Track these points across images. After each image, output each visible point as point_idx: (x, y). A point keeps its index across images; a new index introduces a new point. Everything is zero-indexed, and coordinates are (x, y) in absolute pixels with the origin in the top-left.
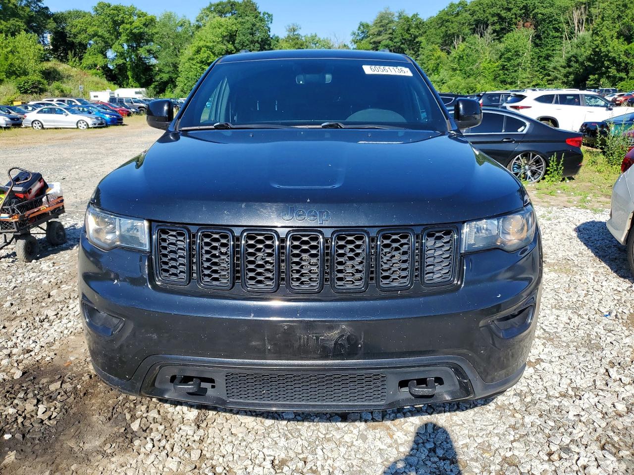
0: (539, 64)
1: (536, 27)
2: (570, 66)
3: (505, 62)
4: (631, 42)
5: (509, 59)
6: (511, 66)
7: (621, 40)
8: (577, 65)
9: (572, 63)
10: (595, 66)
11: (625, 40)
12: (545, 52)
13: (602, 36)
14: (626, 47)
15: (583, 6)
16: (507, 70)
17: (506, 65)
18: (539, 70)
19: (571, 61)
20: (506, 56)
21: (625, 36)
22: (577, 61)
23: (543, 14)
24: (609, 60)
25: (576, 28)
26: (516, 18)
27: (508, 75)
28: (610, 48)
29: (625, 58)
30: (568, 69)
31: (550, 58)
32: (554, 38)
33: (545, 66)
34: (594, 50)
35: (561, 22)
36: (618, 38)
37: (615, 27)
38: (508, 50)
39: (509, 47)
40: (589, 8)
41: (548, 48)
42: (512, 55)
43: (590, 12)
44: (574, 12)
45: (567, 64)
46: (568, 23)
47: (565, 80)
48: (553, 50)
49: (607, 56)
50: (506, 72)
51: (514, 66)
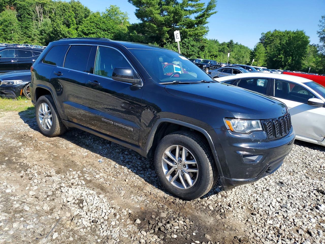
0: (23, 31)
1: (17, 11)
2: (42, 35)
3: (5, 27)
4: (70, 28)
5: (7, 26)
6: (8, 30)
7: (65, 26)
8: (45, 35)
9: (43, 33)
10: (55, 36)
11: (66, 26)
12: (24, 24)
13: (57, 23)
14: (68, 29)
15: (40, 5)
16: (6, 32)
17: (6, 29)
18: (23, 34)
19: (42, 32)
20: (5, 24)
21: (66, 24)
22: (45, 33)
23: (20, 5)
24: (61, 35)
25: (39, 15)
26: (4, 3)
27: (8, 35)
28: (61, 29)
29: (68, 35)
30: (41, 36)
31: (28, 29)
32: (28, 18)
33: (26, 33)
34: (54, 29)
35: (30, 11)
36: (63, 24)
37: (61, 19)
38: (5, 21)
39: (5, 19)
40: (43, 6)
41: (26, 23)
42: (8, 24)
43: (44, 9)
44: (36, 7)
45: (41, 33)
46: (34, 12)
47: (41, 41)
48: (29, 25)
49: (60, 32)
50: (6, 33)
51: (10, 30)
